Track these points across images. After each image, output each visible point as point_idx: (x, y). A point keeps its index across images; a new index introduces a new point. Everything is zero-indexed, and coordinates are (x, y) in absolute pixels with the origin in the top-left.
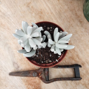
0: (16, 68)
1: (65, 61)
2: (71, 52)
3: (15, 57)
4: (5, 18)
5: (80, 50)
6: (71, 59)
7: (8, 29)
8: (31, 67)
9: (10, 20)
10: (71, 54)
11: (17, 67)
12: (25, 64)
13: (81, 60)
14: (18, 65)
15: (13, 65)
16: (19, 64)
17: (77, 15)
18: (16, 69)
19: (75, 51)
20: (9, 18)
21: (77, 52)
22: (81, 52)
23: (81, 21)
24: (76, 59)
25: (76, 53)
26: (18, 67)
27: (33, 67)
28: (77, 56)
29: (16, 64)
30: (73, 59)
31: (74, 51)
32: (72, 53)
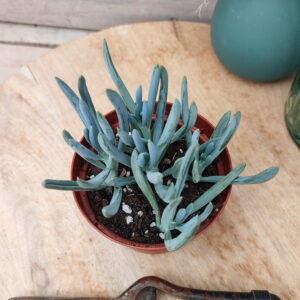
0: (38, 286)
1: (221, 278)
2: (243, 249)
3: (42, 245)
4: (36, 123)
5: (274, 244)
6: (243, 273)
7: (41, 154)
8: (93, 288)
9: (53, 129)
10: (242, 253)
11: (43, 284)
12: (72, 273)
13: (279, 279)
14: (46, 275)
15: (32, 272)
16: (52, 272)
17: (265, 132)
18: (36, 289)
19: (257, 247)
20: (48, 124)
21: (263, 250)
22: (278, 250)
23: (278, 148)
24: (260, 273)
25: (260, 252)
26: (48, 283)
27: (98, 290)
28: (266, 264)
29: (43, 270)
30: (250, 273)
31: (252, 245)
32: (248, 251)
